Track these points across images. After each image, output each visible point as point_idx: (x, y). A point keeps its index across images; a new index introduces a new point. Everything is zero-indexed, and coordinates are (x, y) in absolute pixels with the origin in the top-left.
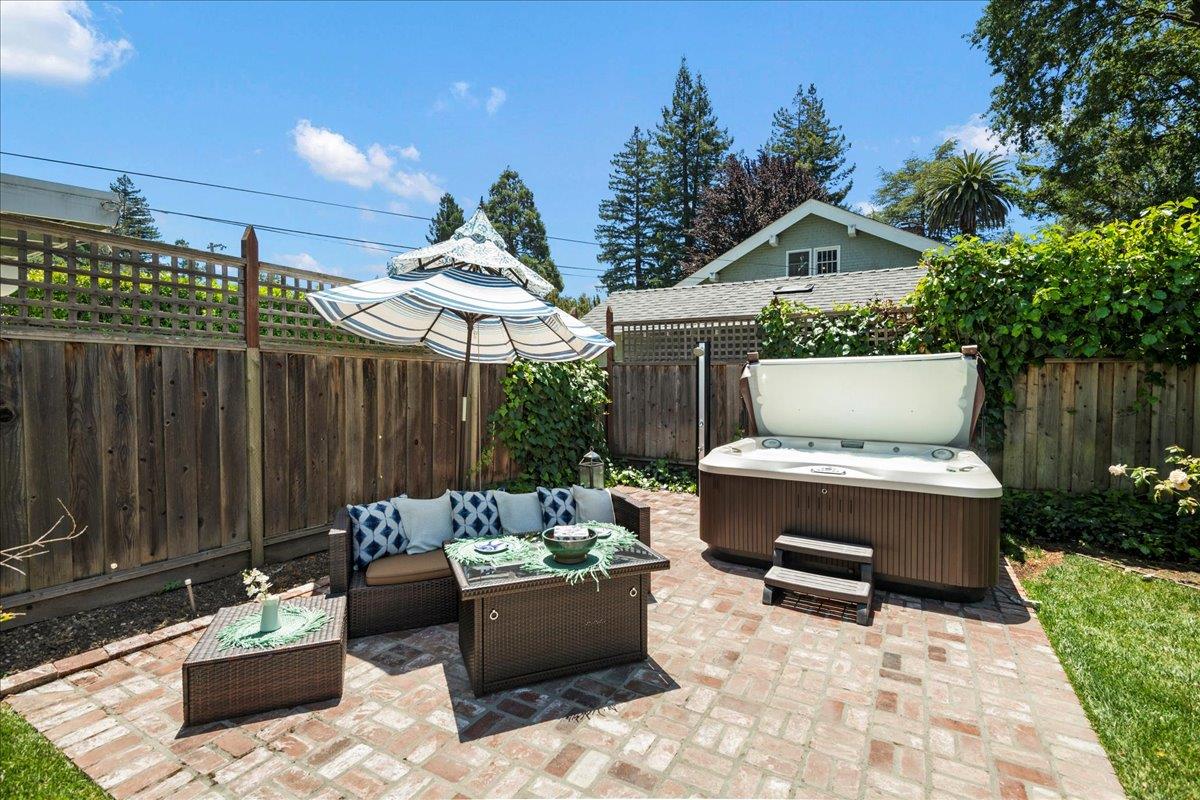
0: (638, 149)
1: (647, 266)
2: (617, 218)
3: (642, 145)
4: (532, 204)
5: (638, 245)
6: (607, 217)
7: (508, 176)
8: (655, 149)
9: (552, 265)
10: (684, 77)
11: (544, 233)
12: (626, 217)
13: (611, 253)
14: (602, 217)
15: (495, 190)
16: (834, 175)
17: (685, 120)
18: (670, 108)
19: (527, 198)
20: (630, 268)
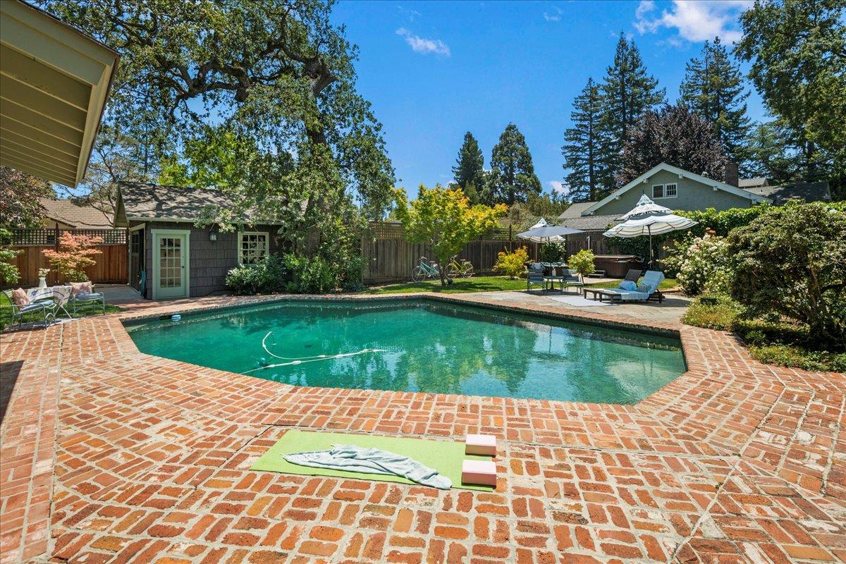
0: (592, 94)
1: (598, 169)
2: (576, 139)
3: (594, 91)
4: (524, 143)
5: (591, 155)
6: (571, 139)
7: (510, 128)
8: (601, 93)
9: (535, 178)
10: (622, 44)
11: (531, 159)
12: (583, 137)
13: (572, 162)
14: (566, 140)
15: (503, 137)
16: (735, 99)
17: (623, 72)
18: (613, 66)
19: (521, 140)
20: (586, 171)
